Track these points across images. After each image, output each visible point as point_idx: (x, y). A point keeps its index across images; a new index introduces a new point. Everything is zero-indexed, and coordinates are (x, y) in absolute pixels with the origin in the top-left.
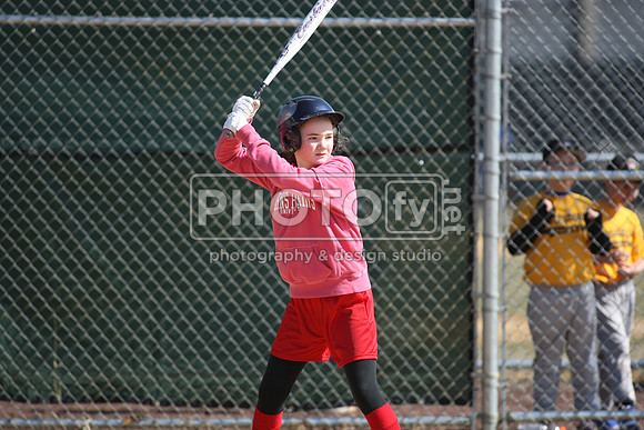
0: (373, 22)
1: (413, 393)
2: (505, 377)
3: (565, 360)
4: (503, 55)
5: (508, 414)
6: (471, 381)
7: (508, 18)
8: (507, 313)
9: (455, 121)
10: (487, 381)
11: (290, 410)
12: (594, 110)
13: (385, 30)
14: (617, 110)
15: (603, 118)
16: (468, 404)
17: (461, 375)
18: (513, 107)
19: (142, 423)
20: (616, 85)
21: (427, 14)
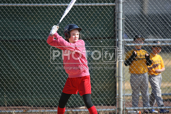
0: (88, 4)
1: (100, 103)
2: (125, 98)
3: (140, 94)
4: (123, 13)
5: (125, 108)
6: (115, 99)
7: (124, 3)
8: (125, 81)
9: (111, 30)
10: (120, 99)
11: (68, 108)
12: (147, 27)
13: (92, 6)
14: (153, 27)
15: (150, 29)
16: (115, 105)
17: (113, 98)
18: (126, 27)
19: (28, 111)
20: (153, 21)
21: (103, 2)
